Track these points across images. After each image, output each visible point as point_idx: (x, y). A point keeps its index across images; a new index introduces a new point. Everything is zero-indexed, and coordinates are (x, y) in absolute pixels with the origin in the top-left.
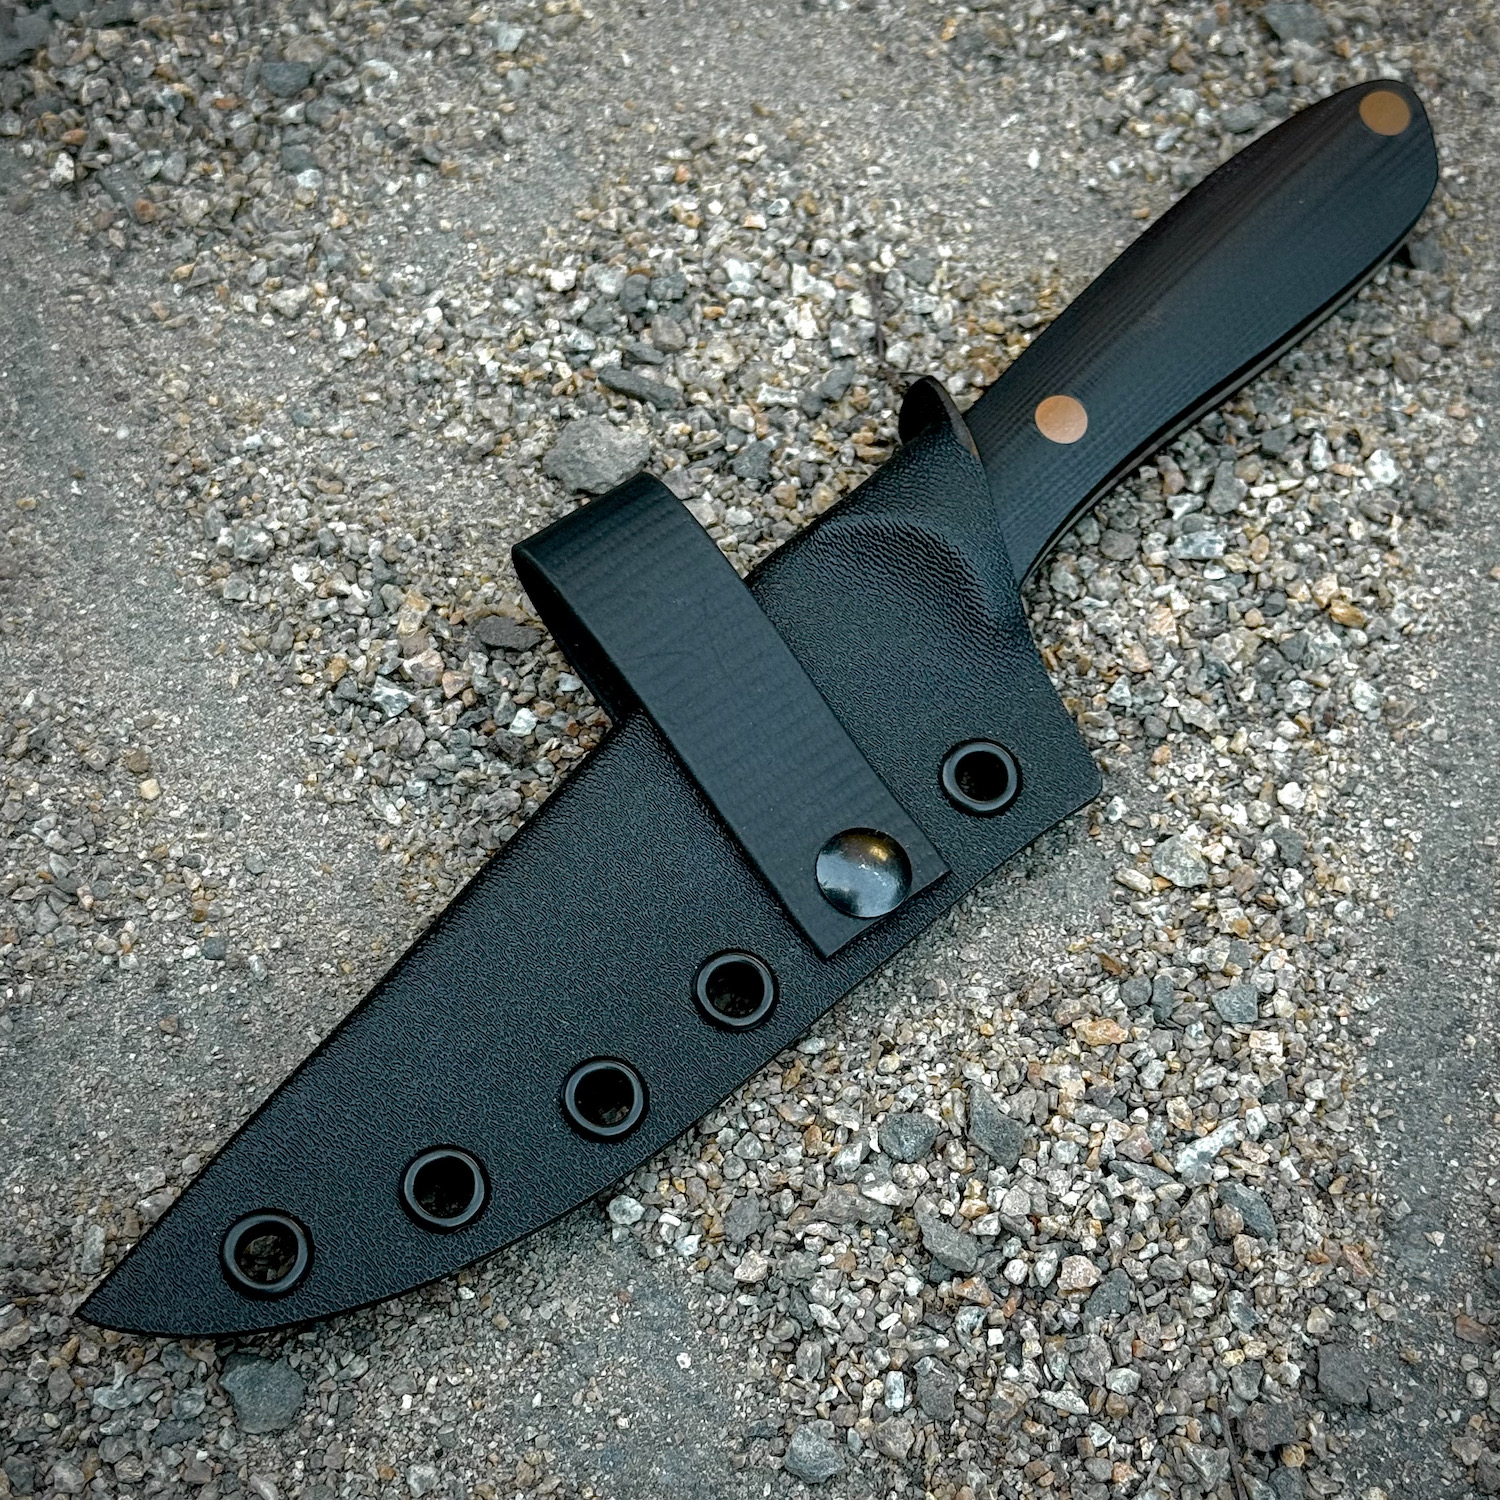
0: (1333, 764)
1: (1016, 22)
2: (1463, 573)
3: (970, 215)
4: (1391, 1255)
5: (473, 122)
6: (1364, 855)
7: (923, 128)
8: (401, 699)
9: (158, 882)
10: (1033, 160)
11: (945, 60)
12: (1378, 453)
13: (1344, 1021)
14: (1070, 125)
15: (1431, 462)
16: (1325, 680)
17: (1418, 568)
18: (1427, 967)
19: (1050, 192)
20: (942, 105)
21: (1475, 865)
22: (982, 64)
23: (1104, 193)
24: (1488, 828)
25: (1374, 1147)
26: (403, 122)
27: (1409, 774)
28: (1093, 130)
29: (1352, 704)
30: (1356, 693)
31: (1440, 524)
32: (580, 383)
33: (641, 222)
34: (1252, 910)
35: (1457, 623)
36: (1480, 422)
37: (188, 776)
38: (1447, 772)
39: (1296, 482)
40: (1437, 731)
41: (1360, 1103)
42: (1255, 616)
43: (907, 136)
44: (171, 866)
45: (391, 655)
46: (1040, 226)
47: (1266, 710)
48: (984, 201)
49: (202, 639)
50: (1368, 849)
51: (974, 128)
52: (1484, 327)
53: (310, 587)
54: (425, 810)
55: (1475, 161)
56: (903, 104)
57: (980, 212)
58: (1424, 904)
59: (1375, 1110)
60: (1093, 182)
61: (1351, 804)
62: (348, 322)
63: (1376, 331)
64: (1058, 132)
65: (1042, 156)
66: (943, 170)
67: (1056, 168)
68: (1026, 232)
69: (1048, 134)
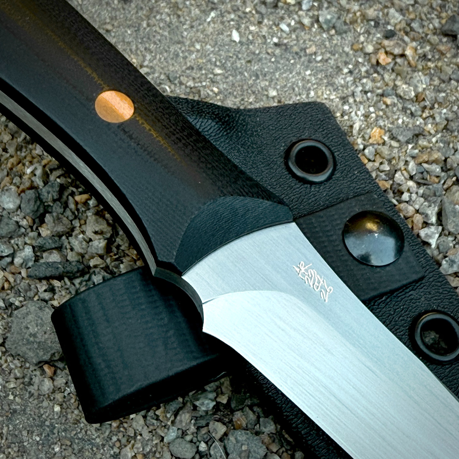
3: (213, 82)
7: (162, 35)
10: (236, 36)
14: (248, 10)
19: (254, 53)
20: (168, 19)
23: (285, 45)
28: (263, 9)
32: (11, 280)
33: (11, 150)
43: (155, 43)
46: (257, 77)
48: (218, 71)
51: (192, 27)
56: (144, 24)
57: (219, 77)
60: (275, 40)
64: (243, 15)
65: (240, 33)
66: (185, 58)
67: (250, 37)
68: (251, 82)
69: (237, 18)
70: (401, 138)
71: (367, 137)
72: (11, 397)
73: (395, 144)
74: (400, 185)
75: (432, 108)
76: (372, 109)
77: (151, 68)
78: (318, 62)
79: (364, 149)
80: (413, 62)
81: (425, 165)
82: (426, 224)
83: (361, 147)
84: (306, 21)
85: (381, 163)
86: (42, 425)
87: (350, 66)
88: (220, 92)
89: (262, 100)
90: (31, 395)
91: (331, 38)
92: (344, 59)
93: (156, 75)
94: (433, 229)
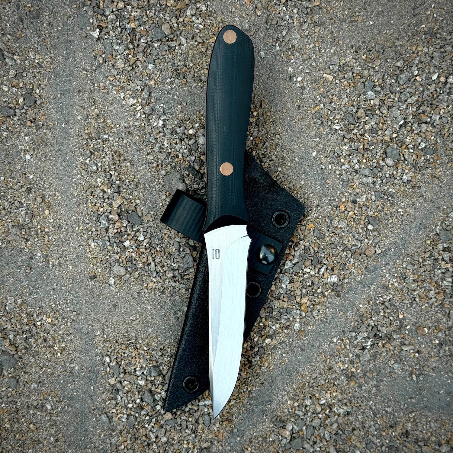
0: (281, 337)
1: (332, 116)
2: (336, 309)
3: (292, 161)
4: (228, 437)
5: (196, 70)
6: (275, 358)
7: (296, 130)
8: (105, 224)
9: (40, 235)
10: (314, 154)
11: (311, 115)
12: (335, 276)
13: (249, 390)
14: (327, 150)
15: (346, 281)
16: (291, 319)
17: (327, 303)
18: (271, 387)
19: (313, 165)
20: (303, 127)
21: (294, 372)
22: (318, 121)
23: (324, 172)
24: (302, 366)
25: (239, 416)
26: (179, 64)
27: (295, 347)
29: (294, 326)
30: (296, 325)
31: (339, 296)
32: (182, 162)
34: (246, 360)
35: (327, 319)
36: (363, 276)
37: (57, 212)
38: (302, 350)
39: (314, 273)
40: (306, 341)
41: (241, 406)
42: (286, 299)
43: (291, 130)
44: (44, 233)
45: (109, 211)
46: (305, 173)
47: (277, 318)
48: (296, 159)
49: (74, 180)
50: (276, 358)
51: (307, 137)
52: (379, 254)
53: (100, 184)
54: (99, 249)
55: (408, 210)
56: (295, 121)
57: (295, 161)
58: (280, 374)
59: (243, 409)
60: (323, 167)
61: (280, 346)
62: (141, 115)
63: (356, 243)
64: (324, 149)
65: (317, 154)
66: (294, 144)
67: (318, 159)
68: (301, 172)
69: (322, 148)
70: (315, 234)
71: (308, 223)
72: (154, 190)
73: (312, 233)
74: (299, 244)
75: (336, 234)
76: (320, 217)
77: (281, 138)
78: (326, 187)
79: (303, 226)
80: (348, 217)
81: (311, 247)
82: (291, 261)
83: (303, 224)
84: (338, 172)
85: (302, 234)
86: (154, 203)
87: (332, 198)
88: (289, 166)
89: (297, 181)
90: (159, 194)
91: (338, 184)
92: (334, 194)
93: (280, 141)
94: (291, 264)
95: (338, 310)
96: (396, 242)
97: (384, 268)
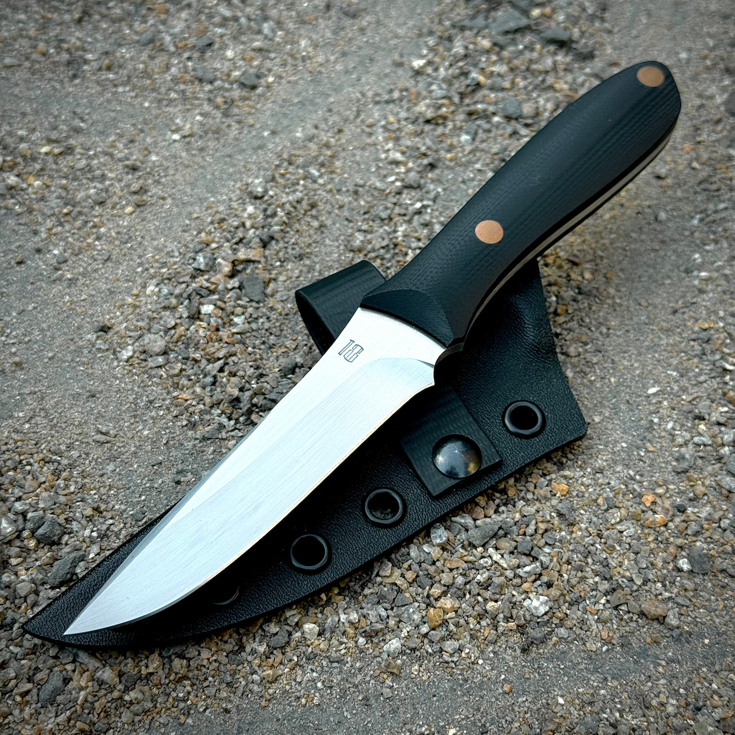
0: (344, 646)
1: (729, 349)
2: (500, 672)
3: (601, 377)
6: (295, 679)
7: (644, 341)
8: (200, 264)
10: (653, 390)
11: (690, 332)
12: (546, 599)
13: (189, 702)
14: (685, 397)
15: (562, 631)
16: (393, 624)
17: (491, 648)
19: (638, 405)
20: (663, 343)
22: (698, 348)
23: (652, 428)
27: (356, 686)
29: (387, 644)
30: (393, 641)
31: (525, 651)
35: (465, 679)
36: (605, 648)
37: (143, 221)
38: (365, 704)
42: (411, 575)
43: (635, 336)
44: (95, 230)
45: (223, 254)
48: (614, 380)
49: (213, 199)
50: (299, 680)
51: (658, 361)
52: (670, 629)
53: (246, 216)
54: (156, 299)
57: (607, 381)
60: (656, 420)
61: (325, 663)
62: (397, 180)
63: (634, 576)
64: (678, 395)
65: (658, 393)
66: (624, 357)
67: (654, 402)
68: (606, 404)
69: (674, 391)
71: (558, 481)
73: (554, 503)
74: (515, 504)
76: (591, 490)
77: (608, 335)
78: (638, 454)
81: (533, 523)
83: (548, 477)
84: (680, 441)
85: (533, 493)
87: (638, 477)
89: (588, 412)
91: (667, 463)
92: (646, 473)
93: (601, 339)
95: (503, 677)
96: (725, 633)
97: (664, 663)
